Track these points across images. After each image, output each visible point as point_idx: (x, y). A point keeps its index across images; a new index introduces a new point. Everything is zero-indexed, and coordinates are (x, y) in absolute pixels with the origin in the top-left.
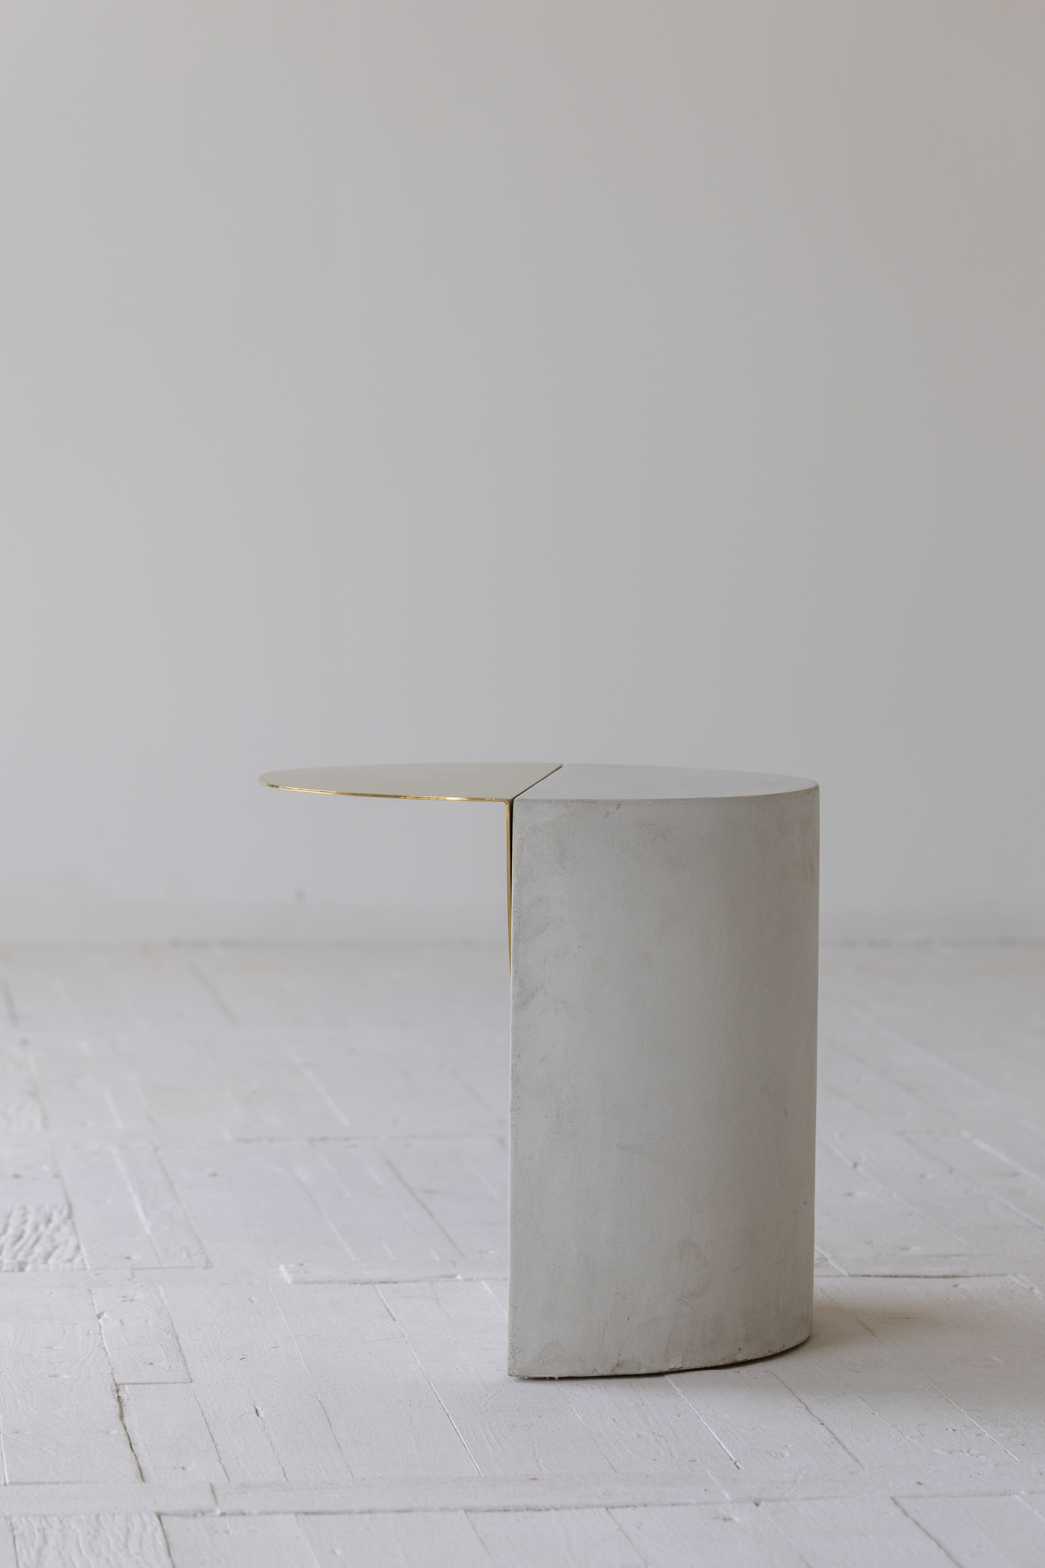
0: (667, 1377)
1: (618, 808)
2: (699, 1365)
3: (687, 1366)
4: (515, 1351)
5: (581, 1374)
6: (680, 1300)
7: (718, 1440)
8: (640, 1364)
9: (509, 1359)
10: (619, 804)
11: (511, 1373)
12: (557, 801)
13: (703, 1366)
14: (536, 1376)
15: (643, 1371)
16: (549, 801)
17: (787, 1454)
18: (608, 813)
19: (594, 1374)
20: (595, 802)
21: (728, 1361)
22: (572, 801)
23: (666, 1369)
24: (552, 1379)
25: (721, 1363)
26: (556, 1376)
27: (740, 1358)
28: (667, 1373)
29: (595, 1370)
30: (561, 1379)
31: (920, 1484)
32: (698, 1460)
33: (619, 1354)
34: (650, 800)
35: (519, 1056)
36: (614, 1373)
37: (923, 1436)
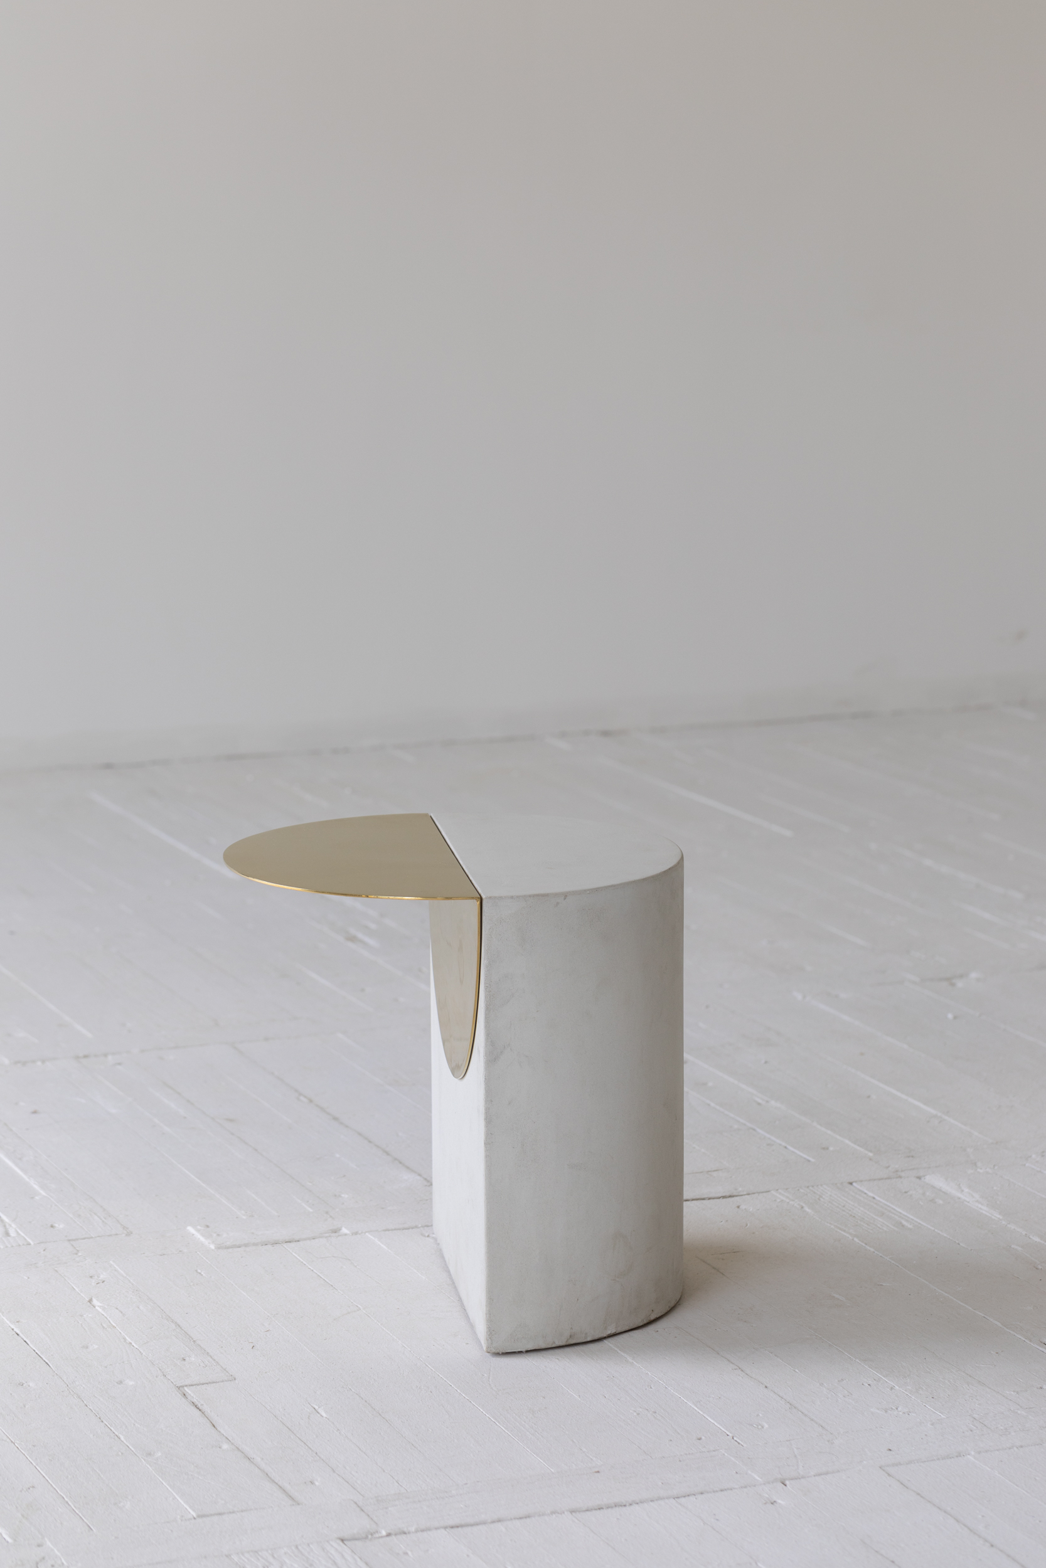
0: (605, 1341)
1: (565, 899)
2: (627, 1328)
3: (620, 1330)
4: (491, 1332)
5: (543, 1346)
6: (614, 1280)
7: (702, 1413)
8: (586, 1334)
9: (487, 1340)
10: (565, 895)
11: (489, 1351)
12: (518, 897)
13: (630, 1328)
14: (509, 1351)
15: (589, 1339)
16: (512, 897)
17: (766, 1426)
18: (558, 903)
19: (554, 1346)
20: (546, 895)
21: (645, 1322)
22: (530, 896)
23: (605, 1335)
24: (520, 1352)
25: (641, 1324)
26: (524, 1350)
27: (653, 1317)
28: (605, 1338)
29: (554, 1343)
30: (527, 1351)
31: (890, 1450)
32: (703, 1438)
33: (571, 1328)
34: (589, 890)
35: (492, 1101)
36: (568, 1343)
37: (852, 1394)
